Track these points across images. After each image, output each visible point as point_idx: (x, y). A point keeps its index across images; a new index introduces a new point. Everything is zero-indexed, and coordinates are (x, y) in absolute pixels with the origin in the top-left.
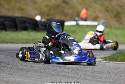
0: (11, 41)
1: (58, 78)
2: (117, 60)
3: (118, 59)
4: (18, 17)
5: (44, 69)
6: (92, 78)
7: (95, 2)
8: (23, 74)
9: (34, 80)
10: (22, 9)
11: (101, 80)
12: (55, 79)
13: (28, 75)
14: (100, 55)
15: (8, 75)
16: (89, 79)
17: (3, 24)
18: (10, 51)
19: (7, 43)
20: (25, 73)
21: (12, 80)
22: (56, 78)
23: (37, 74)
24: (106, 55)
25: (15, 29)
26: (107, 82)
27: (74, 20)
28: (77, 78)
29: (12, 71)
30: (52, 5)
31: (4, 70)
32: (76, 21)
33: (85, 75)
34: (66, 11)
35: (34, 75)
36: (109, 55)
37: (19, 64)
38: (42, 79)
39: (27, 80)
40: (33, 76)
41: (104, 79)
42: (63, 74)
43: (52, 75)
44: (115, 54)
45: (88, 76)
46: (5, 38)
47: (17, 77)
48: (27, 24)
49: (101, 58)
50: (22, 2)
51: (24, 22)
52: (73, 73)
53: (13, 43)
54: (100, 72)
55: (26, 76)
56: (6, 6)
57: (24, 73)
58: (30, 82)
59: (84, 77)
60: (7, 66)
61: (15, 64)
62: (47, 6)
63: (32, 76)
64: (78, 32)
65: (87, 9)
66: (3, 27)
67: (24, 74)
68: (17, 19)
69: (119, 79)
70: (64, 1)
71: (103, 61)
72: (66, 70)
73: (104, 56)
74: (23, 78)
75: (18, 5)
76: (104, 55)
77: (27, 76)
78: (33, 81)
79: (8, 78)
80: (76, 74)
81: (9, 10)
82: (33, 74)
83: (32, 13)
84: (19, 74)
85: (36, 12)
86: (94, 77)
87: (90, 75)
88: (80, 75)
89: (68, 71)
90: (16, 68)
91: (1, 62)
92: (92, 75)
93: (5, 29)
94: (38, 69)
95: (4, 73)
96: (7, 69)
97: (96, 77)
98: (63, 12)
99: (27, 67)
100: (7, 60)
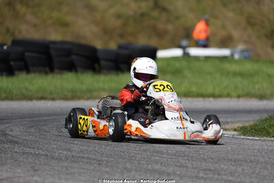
0: (40, 95)
2: (268, 134)
3: (271, 130)
4: (54, 43)
5: (107, 156)
6: (212, 176)
7: (225, 5)
9: (85, 181)
10: (65, 25)
13: (73, 171)
14: (232, 123)
15: (29, 171)
16: (205, 176)
17: (21, 58)
18: (36, 117)
19: (30, 99)
20: (66, 167)
21: (36, 181)
23: (93, 168)
24: (245, 121)
25: (47, 69)
27: (179, 46)
28: (178, 175)
29: (37, 161)
30: (131, 13)
31: (21, 159)
32: (184, 48)
33: (196, 168)
35: (84, 171)
36: (252, 123)
37: (55, 147)
40: (84, 173)
41: (239, 176)
42: (150, 166)
43: (126, 169)
44: (266, 120)
45: (204, 170)
46: (27, 90)
47: (47, 174)
48: (74, 57)
49: (235, 130)
50: (65, 9)
51: (68, 53)
52: (171, 163)
53: (42, 98)
54: (229, 160)
55: (68, 172)
60: (27, 150)
61: (46, 146)
62: (119, 16)
63: (80, 173)
64: (187, 73)
66: (22, 63)
67: (65, 168)
68: (52, 46)
69: (270, 177)
70: (156, 5)
71: (238, 137)
72: (157, 158)
73: (241, 125)
75: (55, 14)
76: (242, 122)
77: (71, 173)
79: (27, 178)
80: (176, 166)
81: (35, 26)
82: (84, 167)
83: (87, 32)
84: (52, 169)
85: (95, 29)
86: (216, 172)
87: (208, 168)
88: (185, 168)
89: (160, 160)
90: (47, 155)
91: (16, 142)
92: (212, 168)
93: (26, 68)
94: (94, 157)
95: (20, 166)
96: (27, 158)
97: (220, 172)
98: (155, 29)
99: (71, 152)
100: (27, 138)
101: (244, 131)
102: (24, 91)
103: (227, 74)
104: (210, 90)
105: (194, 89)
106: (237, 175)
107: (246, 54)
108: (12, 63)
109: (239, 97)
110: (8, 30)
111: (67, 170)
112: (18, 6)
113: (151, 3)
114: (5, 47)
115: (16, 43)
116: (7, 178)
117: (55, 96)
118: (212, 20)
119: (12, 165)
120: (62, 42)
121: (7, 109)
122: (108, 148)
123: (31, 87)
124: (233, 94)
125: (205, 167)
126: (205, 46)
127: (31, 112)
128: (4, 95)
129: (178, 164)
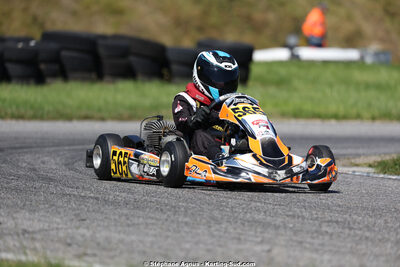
0: (83, 112)
1: (232, 230)
4: (104, 37)
5: (186, 201)
6: (340, 230)
8: (120, 217)
9: (155, 236)
10: (118, 12)
11: (368, 234)
12: (222, 234)
13: (136, 221)
14: (366, 155)
15: (72, 220)
16: (330, 230)
17: (56, 59)
18: (79, 144)
19: (69, 118)
20: (126, 215)
21: (83, 236)
22: (226, 228)
23: (165, 216)
24: (385, 154)
25: (94, 76)
26: (388, 240)
27: (285, 45)
28: (291, 229)
29: (83, 206)
31: (60, 203)
32: (291, 48)
33: (317, 219)
34: (258, 16)
35: (153, 221)
36: (395, 156)
38: (179, 232)
39: (133, 238)
41: (380, 230)
42: (248, 215)
43: (213, 218)
45: (329, 222)
46: (64, 105)
47: (99, 225)
48: (133, 59)
49: (370, 166)
51: (124, 52)
52: (280, 211)
53: (86, 118)
54: (364, 209)
55: (129, 222)
57: (122, 214)
58: (141, 242)
59: (314, 225)
60: (68, 191)
63: (147, 224)
64: (296, 83)
66: (56, 67)
67: (124, 218)
68: (100, 42)
71: (376, 175)
72: (259, 204)
73: (379, 159)
74: (120, 228)
76: (380, 155)
77: (134, 224)
78: (150, 239)
79: (70, 231)
80: (288, 216)
82: (150, 214)
83: (151, 23)
84: (106, 218)
85: (162, 19)
86: (346, 225)
87: (333, 219)
88: (300, 219)
89: (263, 207)
90: (97, 199)
91: (51, 179)
92: (340, 219)
93: (63, 74)
94: (166, 202)
95: (59, 213)
96: (69, 202)
97: (352, 225)
98: (249, 19)
99: (133, 194)
100: (68, 173)
102: (60, 107)
103: (358, 86)
104: (333, 108)
105: (308, 107)
106: (377, 229)
107: (382, 57)
108: (43, 67)
109: (373, 119)
110: (35, 19)
111: (128, 219)
114: (32, 43)
115: (47, 36)
116: (40, 231)
117: (106, 115)
119: (47, 212)
120: (115, 37)
123: (69, 101)
124: (366, 114)
125: (329, 218)
128: (30, 113)
129: (291, 213)
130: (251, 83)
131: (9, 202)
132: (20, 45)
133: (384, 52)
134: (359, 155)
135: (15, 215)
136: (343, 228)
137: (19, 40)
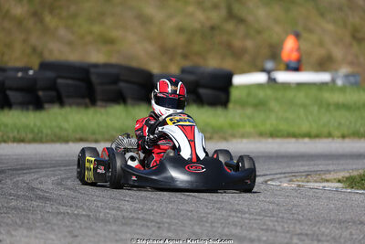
0: (78, 136)
4: (96, 66)
5: (170, 217)
6: (309, 242)
7: (322, 15)
8: (109, 233)
10: (109, 42)
13: (123, 236)
14: (336, 171)
15: (65, 237)
17: (53, 86)
20: (115, 231)
23: (150, 232)
24: (353, 170)
25: (87, 101)
27: (263, 70)
28: (265, 242)
29: (75, 224)
30: (197, 25)
31: (55, 221)
32: (268, 72)
33: (288, 232)
34: (237, 43)
36: (361, 172)
37: (99, 204)
42: (226, 230)
43: (194, 233)
45: (299, 234)
46: (61, 128)
47: (90, 241)
48: (122, 85)
49: (339, 181)
50: (109, 21)
51: (115, 79)
52: (255, 226)
53: (81, 140)
54: (332, 221)
55: (117, 238)
56: (62, 32)
59: (286, 238)
60: (63, 209)
61: (87, 203)
62: (181, 30)
64: (273, 104)
65: (297, 36)
66: (53, 93)
67: (113, 233)
68: (92, 70)
70: (231, 15)
71: (344, 190)
72: (236, 219)
73: (347, 175)
75: (97, 29)
76: (348, 170)
77: (122, 240)
80: (262, 230)
82: (138, 231)
83: (137, 50)
84: (97, 234)
85: (149, 47)
86: (315, 238)
87: (304, 232)
88: (274, 232)
89: (239, 222)
90: (89, 216)
91: (47, 199)
92: (309, 232)
93: (60, 100)
94: (152, 218)
95: (54, 230)
96: (63, 220)
97: (320, 237)
98: (229, 46)
99: (121, 211)
100: (63, 193)
101: (352, 182)
102: (57, 130)
103: (327, 106)
104: (305, 128)
105: (283, 127)
106: (342, 241)
107: (352, 79)
108: (41, 93)
109: (343, 137)
110: (34, 50)
111: (116, 235)
112: (48, 18)
113: (223, 12)
114: (31, 72)
115: (45, 66)
117: (99, 137)
118: (305, 35)
119: (43, 229)
120: (106, 65)
121: (36, 155)
122: (170, 206)
123: (66, 125)
124: (336, 133)
125: (299, 231)
126: (297, 69)
127: (67, 158)
128: (30, 136)
129: (265, 227)
130: (231, 105)
131: (9, 221)
132: (20, 74)
133: (352, 75)
134: (329, 172)
135: (13, 233)
136: (312, 240)
137: (18, 70)
